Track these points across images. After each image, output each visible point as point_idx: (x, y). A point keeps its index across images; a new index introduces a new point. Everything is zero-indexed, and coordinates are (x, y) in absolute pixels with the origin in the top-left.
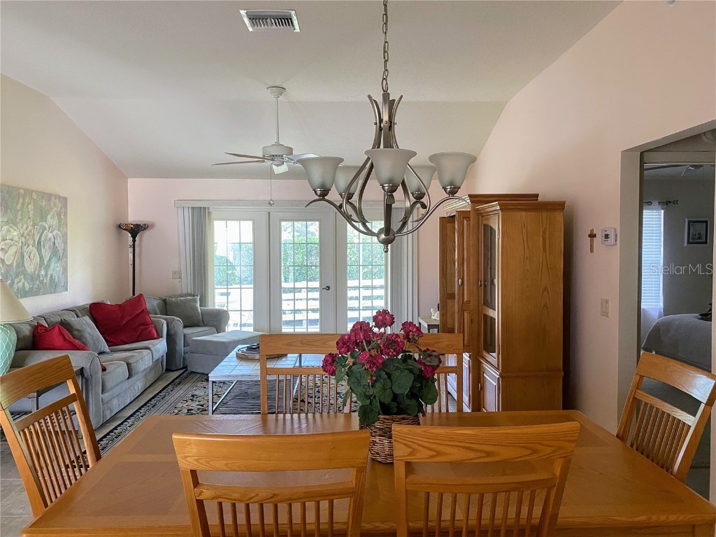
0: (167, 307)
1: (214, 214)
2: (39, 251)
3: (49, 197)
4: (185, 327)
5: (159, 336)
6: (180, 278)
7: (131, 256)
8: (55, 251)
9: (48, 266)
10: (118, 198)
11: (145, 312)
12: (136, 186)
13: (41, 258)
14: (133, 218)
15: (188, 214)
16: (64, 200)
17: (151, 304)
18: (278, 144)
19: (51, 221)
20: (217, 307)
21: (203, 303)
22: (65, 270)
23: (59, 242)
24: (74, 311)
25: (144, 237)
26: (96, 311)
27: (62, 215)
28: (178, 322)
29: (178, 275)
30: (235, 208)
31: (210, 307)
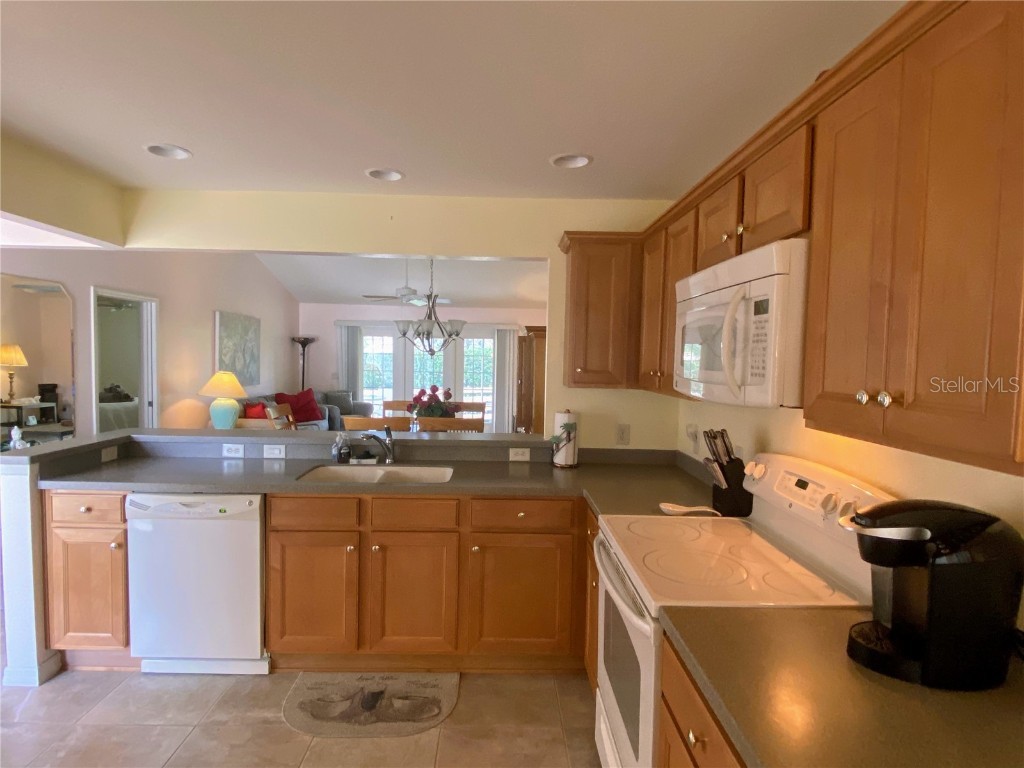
0: (328, 398)
1: (363, 331)
2: (244, 355)
3: (249, 318)
4: (342, 414)
5: (324, 418)
6: (338, 378)
7: (301, 362)
8: (252, 355)
9: (248, 367)
10: (292, 318)
11: (313, 400)
12: (305, 309)
13: (245, 361)
14: (303, 333)
15: (344, 332)
16: (258, 321)
17: (318, 397)
18: (407, 288)
19: (251, 335)
20: (366, 402)
21: (354, 398)
22: (259, 369)
23: (255, 351)
24: (266, 398)
25: (311, 348)
26: (279, 398)
27: (257, 331)
28: (337, 410)
29: (336, 376)
30: (378, 328)
31: (359, 401)
